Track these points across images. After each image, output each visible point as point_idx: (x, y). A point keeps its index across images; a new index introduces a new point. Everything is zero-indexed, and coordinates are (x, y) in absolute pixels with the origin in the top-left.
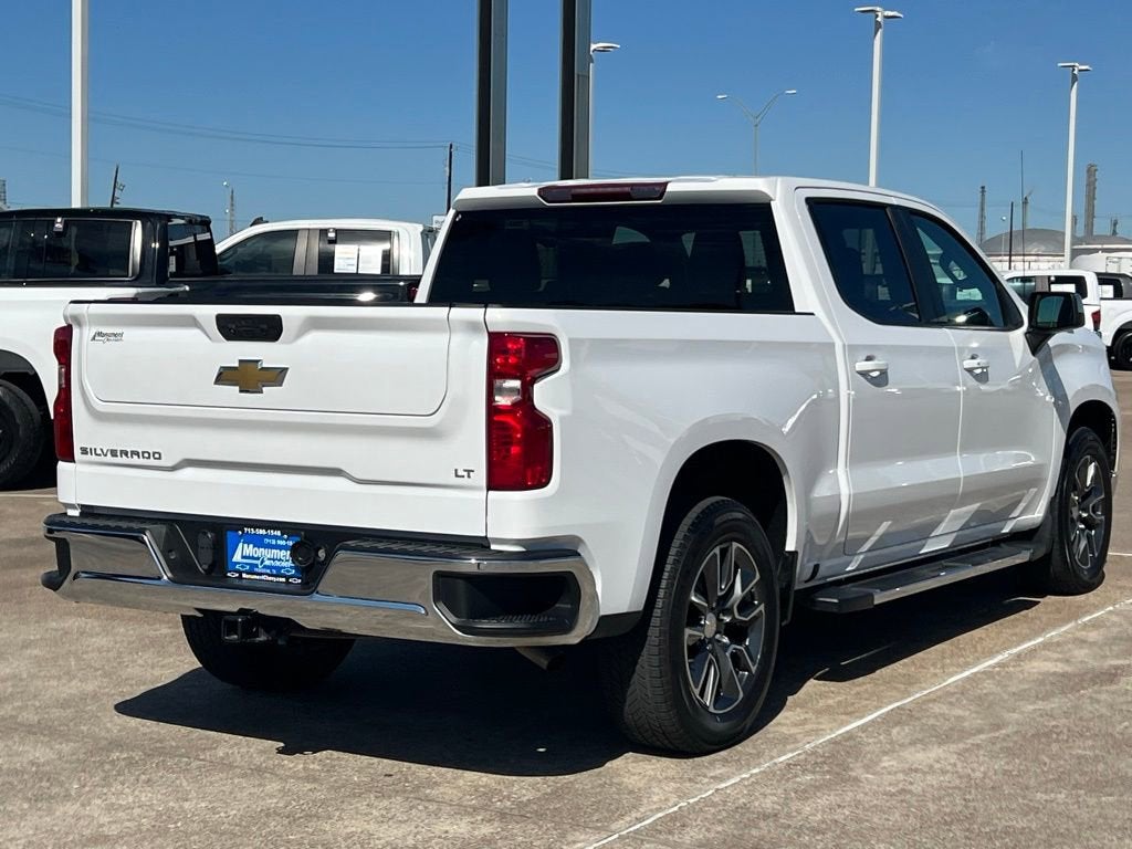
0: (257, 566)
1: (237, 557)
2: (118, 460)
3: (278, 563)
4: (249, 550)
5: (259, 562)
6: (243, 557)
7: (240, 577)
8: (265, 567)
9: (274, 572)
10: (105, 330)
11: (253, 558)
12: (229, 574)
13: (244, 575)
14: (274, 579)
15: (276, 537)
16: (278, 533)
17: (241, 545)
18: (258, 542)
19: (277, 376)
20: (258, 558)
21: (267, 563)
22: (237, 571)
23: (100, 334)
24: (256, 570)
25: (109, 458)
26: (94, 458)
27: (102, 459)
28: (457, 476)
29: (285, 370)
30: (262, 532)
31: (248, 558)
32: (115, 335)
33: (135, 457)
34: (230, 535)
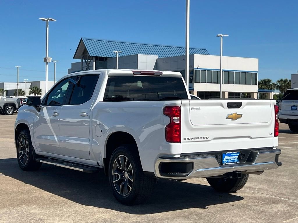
0: (229, 161)
1: (224, 160)
2: (196, 140)
3: (234, 159)
4: (227, 157)
5: (229, 160)
6: (226, 159)
7: (226, 164)
8: (231, 161)
9: (233, 162)
10: (194, 107)
11: (228, 159)
12: (223, 164)
13: (227, 164)
14: (233, 163)
15: (235, 153)
16: (235, 152)
17: (225, 157)
18: (230, 155)
19: (240, 116)
20: (229, 159)
21: (231, 160)
22: (225, 163)
23: (193, 108)
24: (229, 162)
25: (193, 140)
26: (188, 140)
27: (191, 140)
28: (270, 135)
29: (242, 115)
30: (231, 153)
31: (227, 159)
32: (198, 108)
33: (201, 139)
34: (223, 155)
